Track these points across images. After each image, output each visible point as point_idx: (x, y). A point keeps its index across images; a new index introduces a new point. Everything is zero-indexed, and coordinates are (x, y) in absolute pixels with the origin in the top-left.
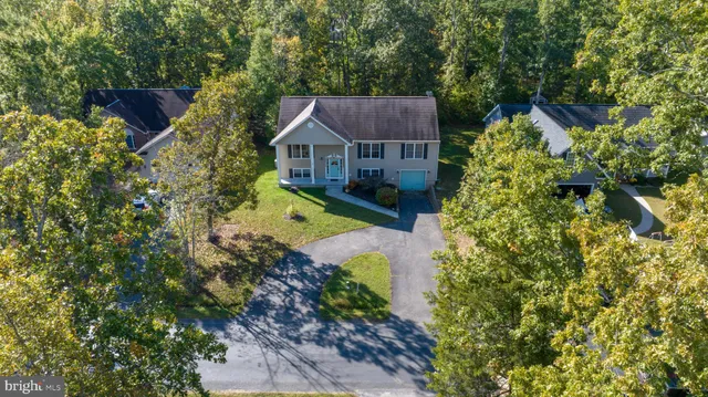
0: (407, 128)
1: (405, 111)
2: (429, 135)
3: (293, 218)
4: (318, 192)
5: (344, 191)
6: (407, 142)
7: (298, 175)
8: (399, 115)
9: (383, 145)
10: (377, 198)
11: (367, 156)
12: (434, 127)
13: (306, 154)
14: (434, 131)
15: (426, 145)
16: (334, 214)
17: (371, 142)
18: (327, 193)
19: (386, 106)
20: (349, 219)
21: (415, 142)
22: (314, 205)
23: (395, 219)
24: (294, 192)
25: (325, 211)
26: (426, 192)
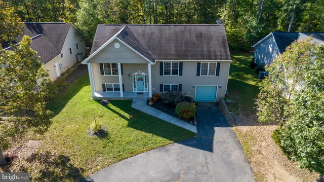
0: (202, 50)
1: (200, 36)
2: (221, 55)
3: (96, 134)
4: (125, 104)
5: (148, 104)
6: (202, 61)
7: (110, 89)
8: (195, 39)
9: (181, 64)
10: (177, 112)
11: (167, 73)
12: (225, 49)
13: (116, 72)
14: (226, 53)
15: (219, 64)
16: (136, 128)
17: (171, 61)
18: (133, 106)
19: (183, 32)
20: (149, 135)
21: (209, 62)
22: (119, 118)
23: (193, 133)
24: (104, 104)
25: (129, 126)
26: (217, 104)
